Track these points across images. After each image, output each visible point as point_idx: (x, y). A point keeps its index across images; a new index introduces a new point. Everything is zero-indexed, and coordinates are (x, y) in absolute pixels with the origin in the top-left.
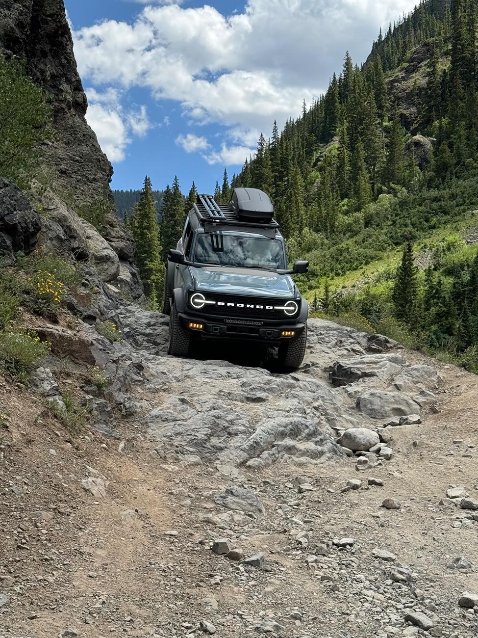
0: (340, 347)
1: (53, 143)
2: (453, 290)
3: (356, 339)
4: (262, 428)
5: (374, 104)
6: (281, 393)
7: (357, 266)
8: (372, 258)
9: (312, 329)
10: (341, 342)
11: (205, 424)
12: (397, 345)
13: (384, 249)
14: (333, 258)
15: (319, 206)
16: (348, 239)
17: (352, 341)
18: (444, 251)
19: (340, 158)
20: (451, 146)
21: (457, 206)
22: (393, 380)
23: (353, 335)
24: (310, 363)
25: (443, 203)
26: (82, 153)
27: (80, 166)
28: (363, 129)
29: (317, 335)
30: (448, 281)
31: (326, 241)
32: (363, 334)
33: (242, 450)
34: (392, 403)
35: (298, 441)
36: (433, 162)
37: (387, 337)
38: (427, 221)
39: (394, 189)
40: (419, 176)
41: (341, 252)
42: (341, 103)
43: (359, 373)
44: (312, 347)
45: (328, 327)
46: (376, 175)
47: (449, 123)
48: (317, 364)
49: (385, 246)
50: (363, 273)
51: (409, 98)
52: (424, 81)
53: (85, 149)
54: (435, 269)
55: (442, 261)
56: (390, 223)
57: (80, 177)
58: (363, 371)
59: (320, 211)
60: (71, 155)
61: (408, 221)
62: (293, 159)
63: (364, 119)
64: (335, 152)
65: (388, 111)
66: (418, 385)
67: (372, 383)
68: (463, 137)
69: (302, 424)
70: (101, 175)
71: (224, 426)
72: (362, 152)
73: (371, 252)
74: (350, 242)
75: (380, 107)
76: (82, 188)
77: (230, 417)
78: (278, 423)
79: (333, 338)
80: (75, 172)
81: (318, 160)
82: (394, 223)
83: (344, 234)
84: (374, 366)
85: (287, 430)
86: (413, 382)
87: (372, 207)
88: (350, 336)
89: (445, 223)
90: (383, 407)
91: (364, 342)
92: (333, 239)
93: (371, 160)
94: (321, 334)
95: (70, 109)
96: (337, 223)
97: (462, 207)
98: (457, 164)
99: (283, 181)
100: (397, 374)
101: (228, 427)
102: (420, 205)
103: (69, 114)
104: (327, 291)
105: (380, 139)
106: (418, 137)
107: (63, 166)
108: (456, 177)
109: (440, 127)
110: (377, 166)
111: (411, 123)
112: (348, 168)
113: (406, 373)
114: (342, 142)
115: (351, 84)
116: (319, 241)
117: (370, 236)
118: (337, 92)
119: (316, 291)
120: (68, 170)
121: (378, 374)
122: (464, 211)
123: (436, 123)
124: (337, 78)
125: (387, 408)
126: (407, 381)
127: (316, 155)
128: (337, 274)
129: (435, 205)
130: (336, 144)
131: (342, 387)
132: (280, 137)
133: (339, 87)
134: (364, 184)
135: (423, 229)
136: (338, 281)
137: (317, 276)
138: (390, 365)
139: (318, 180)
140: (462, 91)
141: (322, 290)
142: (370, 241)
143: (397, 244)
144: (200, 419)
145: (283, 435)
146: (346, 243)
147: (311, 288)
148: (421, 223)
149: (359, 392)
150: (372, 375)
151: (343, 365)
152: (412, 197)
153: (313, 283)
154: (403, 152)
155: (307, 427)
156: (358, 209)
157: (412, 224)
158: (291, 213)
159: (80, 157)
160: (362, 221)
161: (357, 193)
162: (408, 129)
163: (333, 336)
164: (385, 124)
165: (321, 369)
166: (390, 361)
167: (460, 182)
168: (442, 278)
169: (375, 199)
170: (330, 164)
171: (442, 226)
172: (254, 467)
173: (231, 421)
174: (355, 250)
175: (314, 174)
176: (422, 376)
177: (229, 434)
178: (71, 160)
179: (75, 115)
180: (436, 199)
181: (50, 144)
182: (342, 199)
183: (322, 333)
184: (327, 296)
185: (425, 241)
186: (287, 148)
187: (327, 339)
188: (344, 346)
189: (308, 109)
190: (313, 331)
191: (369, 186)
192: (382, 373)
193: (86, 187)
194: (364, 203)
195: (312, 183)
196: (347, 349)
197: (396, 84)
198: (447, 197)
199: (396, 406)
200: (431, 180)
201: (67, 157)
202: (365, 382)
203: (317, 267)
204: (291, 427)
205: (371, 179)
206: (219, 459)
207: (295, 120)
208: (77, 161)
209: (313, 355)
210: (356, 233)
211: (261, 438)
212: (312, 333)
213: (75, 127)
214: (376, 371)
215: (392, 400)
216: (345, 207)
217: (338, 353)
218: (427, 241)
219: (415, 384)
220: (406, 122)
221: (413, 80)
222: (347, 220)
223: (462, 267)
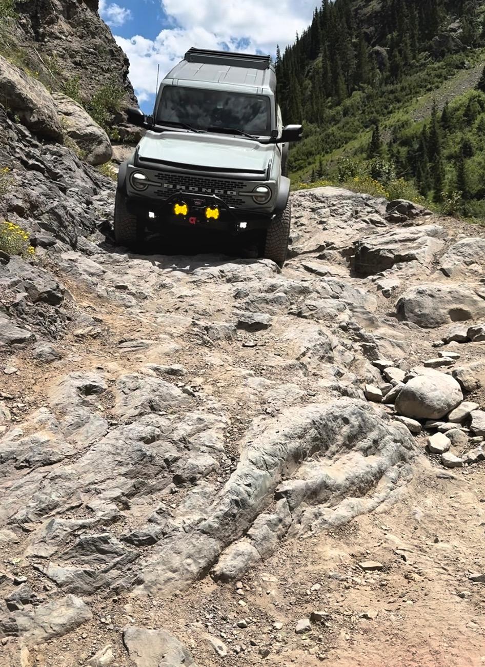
0: (356, 218)
1: (66, 36)
2: (407, 156)
3: (373, 208)
4: (253, 454)
5: (346, 26)
6: (292, 304)
7: (340, 145)
8: (350, 139)
9: (323, 199)
10: (357, 212)
11: (120, 464)
12: (424, 210)
13: (358, 132)
14: (323, 141)
15: (312, 105)
16: (333, 126)
17: (369, 209)
18: (400, 128)
19: (324, 67)
20: (400, 52)
21: (406, 95)
22: (438, 263)
23: (369, 202)
24: (324, 244)
25: (396, 94)
26: (95, 45)
27: (95, 58)
28: (339, 45)
29: (329, 207)
30: (404, 150)
31: (318, 129)
32: (381, 200)
33: (204, 532)
34: (449, 302)
35: (330, 458)
36: (388, 65)
37: (411, 202)
38: (386, 108)
39: (362, 87)
40: (379, 76)
41: (328, 136)
42: (322, 30)
43: (391, 256)
44: (324, 222)
45: (341, 196)
46: (350, 78)
47: (398, 36)
48: (333, 243)
49: (359, 129)
50: (344, 150)
51: (369, 20)
52: (379, 7)
53: (98, 41)
54: (394, 142)
55: (399, 136)
56: (360, 112)
57: (94, 68)
58: (396, 254)
59: (313, 108)
60: (85, 47)
61: (373, 109)
62: (292, 73)
63: (339, 38)
64: (321, 65)
65: (355, 30)
66: (471, 267)
67: (411, 270)
68: (409, 45)
69: (336, 418)
70: (115, 65)
71: (166, 461)
72: (339, 62)
73: (349, 134)
74: (334, 128)
75: (350, 28)
76: (97, 78)
77: (183, 429)
78: (287, 430)
79: (348, 208)
80: (90, 64)
81: (309, 72)
82: (364, 112)
83: (330, 123)
84: (410, 244)
85: (307, 445)
86: (465, 263)
87: (348, 102)
88: (367, 205)
89: (398, 108)
90: (436, 309)
91: (383, 209)
92: (323, 127)
93: (346, 67)
94: (334, 205)
95: (81, 4)
96: (325, 116)
97: (410, 96)
98: (405, 65)
99: (286, 89)
100: (442, 253)
101: (176, 460)
102: (381, 97)
103: (80, 9)
104: (321, 165)
105: (352, 52)
106: (377, 48)
107: (77, 59)
108: (405, 74)
109: (392, 38)
110: (350, 71)
111: (371, 39)
112: (330, 75)
113: (454, 251)
114: (325, 56)
115: (329, 15)
116: (313, 129)
117: (348, 123)
118: (318, 22)
119: (314, 166)
120: (82, 61)
121: (417, 256)
122: (411, 98)
123: (389, 36)
124: (318, 11)
125: (442, 311)
126: (457, 263)
127: (307, 68)
128: (327, 153)
129: (391, 96)
130: (321, 59)
131: (370, 277)
132: (282, 57)
133: (320, 18)
134: (342, 86)
135: (384, 115)
136: (328, 157)
137: (313, 155)
138: (432, 241)
139: (310, 86)
140: (406, 10)
141: (317, 164)
142: (348, 126)
143: (366, 127)
144: (109, 453)
145: (298, 457)
146: (332, 129)
147: (310, 164)
148: (382, 110)
149: (397, 287)
150: (410, 258)
151: (368, 246)
152: (375, 91)
153: (311, 160)
154: (368, 60)
155: (346, 421)
156: (338, 104)
157: (376, 111)
158: (293, 111)
159: (94, 49)
160: (341, 113)
161: (337, 92)
162: (369, 43)
163: (347, 206)
164: (353, 41)
165: (339, 252)
166: (429, 235)
167: (408, 78)
168: (399, 148)
169: (350, 95)
170: (318, 73)
171: (397, 111)
172: (233, 578)
173: (183, 440)
174: (339, 134)
175: (307, 82)
176: (477, 253)
177: (178, 480)
178: (85, 52)
179: (86, 9)
180: (392, 92)
181: (64, 38)
182: (327, 98)
183: (335, 203)
184: (321, 168)
185: (385, 123)
186: (287, 65)
187: (340, 210)
188: (360, 216)
189: (300, 37)
190: (324, 202)
191: (345, 86)
192: (423, 255)
193: (101, 77)
194: (343, 99)
195: (306, 88)
196: (365, 221)
197: (359, 11)
198: (399, 89)
199: (454, 306)
200: (388, 78)
201: (81, 49)
202: (401, 269)
203: (313, 149)
204: (313, 432)
205: (346, 81)
206: (140, 582)
207: (292, 46)
208: (91, 53)
209: (326, 232)
210: (338, 122)
211: (249, 485)
212: (322, 205)
213: (87, 21)
214: (413, 252)
215: (449, 298)
216: (330, 104)
217: (357, 226)
218: (387, 123)
219: (468, 265)
220: (368, 38)
221: (371, 7)
222: (332, 112)
223: (413, 138)
